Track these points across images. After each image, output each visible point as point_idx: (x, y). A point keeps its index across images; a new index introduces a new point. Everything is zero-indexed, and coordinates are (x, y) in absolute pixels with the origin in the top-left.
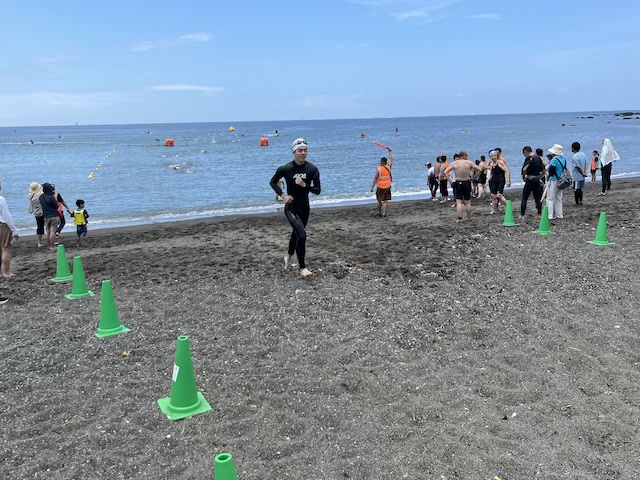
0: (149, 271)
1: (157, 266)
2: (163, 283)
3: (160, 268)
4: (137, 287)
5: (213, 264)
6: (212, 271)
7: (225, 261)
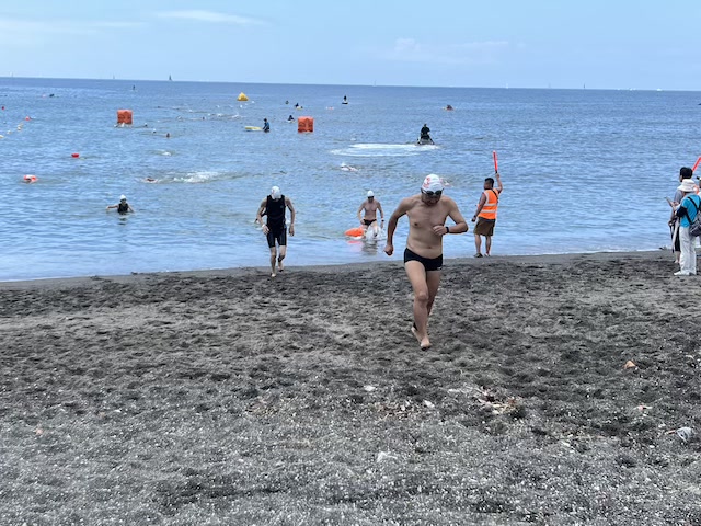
0: (62, 383)
1: (80, 372)
2: (91, 415)
3: (85, 378)
4: (33, 421)
5: (197, 374)
6: (194, 390)
7: (224, 369)
